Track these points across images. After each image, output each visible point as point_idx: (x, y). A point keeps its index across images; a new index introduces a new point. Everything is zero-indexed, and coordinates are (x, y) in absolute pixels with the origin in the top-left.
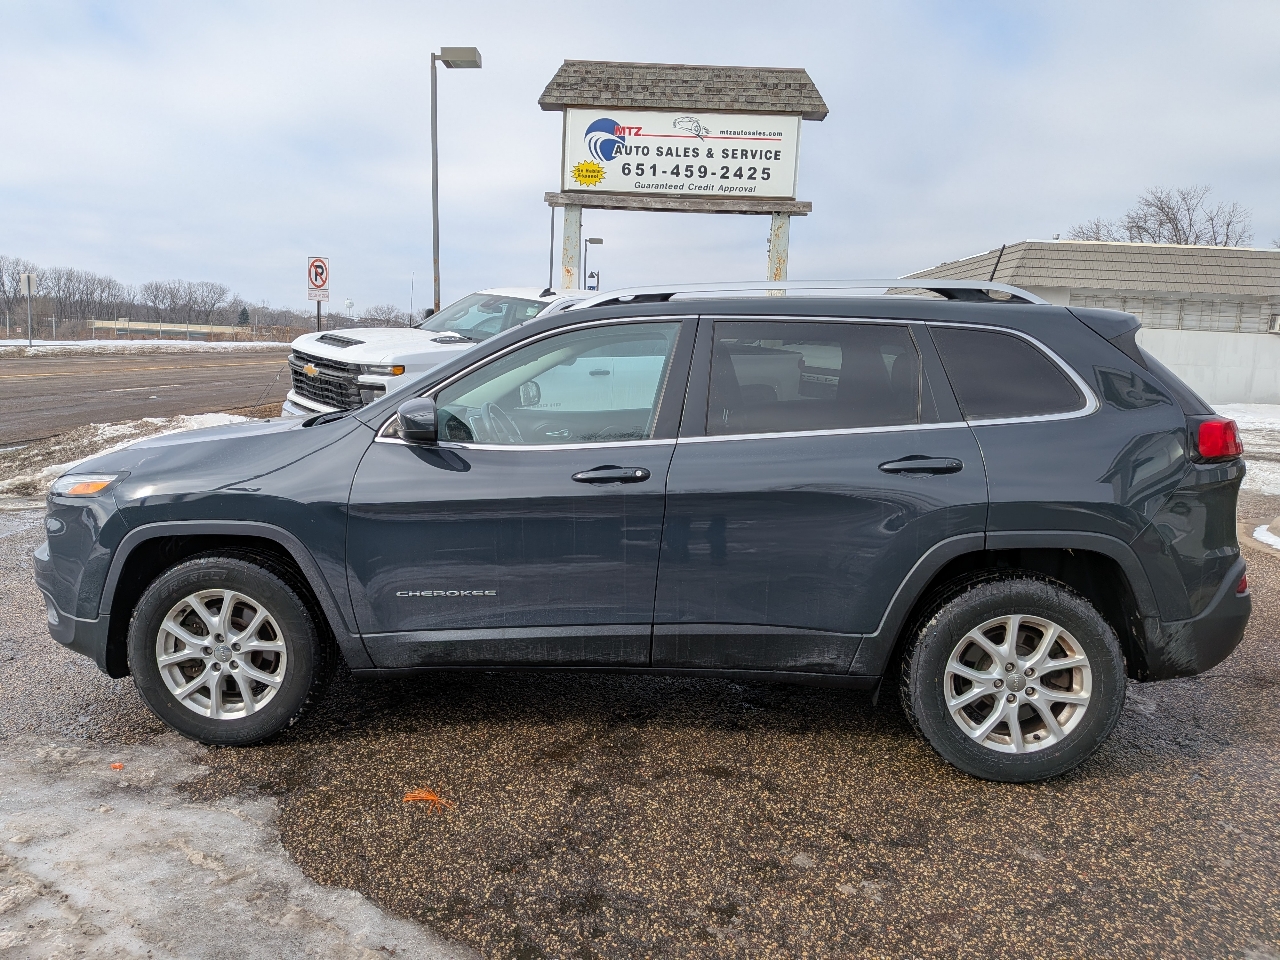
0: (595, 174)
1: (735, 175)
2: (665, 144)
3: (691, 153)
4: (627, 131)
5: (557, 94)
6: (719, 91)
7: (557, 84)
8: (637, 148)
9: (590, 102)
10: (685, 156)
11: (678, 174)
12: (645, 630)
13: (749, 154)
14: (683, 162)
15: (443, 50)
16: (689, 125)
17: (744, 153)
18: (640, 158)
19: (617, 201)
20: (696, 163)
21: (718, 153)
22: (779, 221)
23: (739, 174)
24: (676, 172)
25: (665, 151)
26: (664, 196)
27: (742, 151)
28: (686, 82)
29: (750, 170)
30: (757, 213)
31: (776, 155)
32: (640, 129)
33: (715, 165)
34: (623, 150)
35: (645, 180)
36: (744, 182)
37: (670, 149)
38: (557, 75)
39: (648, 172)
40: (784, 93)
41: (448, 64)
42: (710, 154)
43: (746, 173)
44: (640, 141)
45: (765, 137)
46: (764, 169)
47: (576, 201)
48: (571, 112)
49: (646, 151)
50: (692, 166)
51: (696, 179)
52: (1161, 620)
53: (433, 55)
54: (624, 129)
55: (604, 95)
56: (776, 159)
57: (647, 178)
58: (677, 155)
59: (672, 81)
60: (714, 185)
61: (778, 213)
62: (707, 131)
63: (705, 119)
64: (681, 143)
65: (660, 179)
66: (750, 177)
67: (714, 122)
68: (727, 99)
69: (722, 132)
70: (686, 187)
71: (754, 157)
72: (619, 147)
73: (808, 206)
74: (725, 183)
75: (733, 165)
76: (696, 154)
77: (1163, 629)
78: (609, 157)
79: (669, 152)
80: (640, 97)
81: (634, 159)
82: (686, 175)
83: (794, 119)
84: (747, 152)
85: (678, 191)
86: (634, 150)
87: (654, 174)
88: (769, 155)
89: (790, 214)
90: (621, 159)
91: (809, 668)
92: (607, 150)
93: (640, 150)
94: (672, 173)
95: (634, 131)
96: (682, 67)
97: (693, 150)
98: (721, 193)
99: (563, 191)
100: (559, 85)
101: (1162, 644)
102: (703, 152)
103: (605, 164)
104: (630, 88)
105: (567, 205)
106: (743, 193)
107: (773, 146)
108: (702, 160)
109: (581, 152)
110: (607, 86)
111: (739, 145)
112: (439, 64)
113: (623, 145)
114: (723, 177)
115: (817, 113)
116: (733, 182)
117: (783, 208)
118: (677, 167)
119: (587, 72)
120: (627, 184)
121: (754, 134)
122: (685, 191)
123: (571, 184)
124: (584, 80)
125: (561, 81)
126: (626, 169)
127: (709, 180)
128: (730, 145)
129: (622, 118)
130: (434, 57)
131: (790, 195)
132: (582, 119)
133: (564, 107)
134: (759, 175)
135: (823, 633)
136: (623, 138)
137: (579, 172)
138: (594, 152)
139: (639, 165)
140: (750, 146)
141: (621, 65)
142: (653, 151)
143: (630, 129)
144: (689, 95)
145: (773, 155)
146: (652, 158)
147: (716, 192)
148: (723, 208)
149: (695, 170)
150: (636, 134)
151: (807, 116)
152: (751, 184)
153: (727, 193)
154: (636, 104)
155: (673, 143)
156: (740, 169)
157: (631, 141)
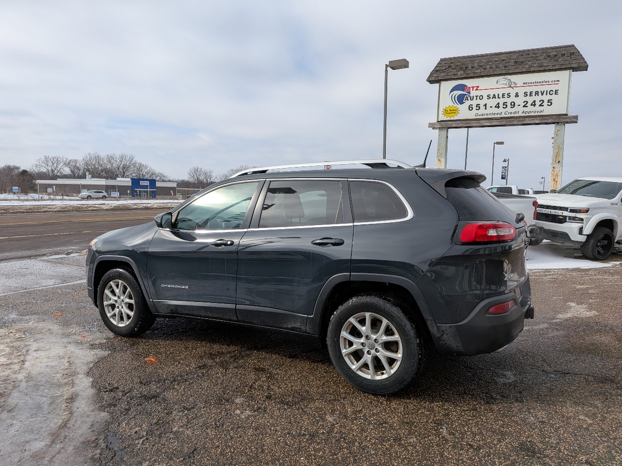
0: (454, 111)
1: (532, 105)
2: (492, 93)
3: (506, 96)
4: (471, 89)
5: (436, 75)
6: (522, 62)
7: (436, 71)
8: (477, 96)
9: (453, 77)
10: (503, 97)
11: (498, 107)
12: (232, 306)
13: (540, 93)
14: (501, 101)
15: (390, 62)
16: (505, 82)
17: (537, 93)
18: (479, 101)
19: (467, 124)
20: (509, 101)
21: (521, 94)
22: (559, 127)
23: (534, 104)
24: (498, 106)
25: (491, 97)
26: (491, 119)
27: (536, 92)
28: (504, 60)
29: (540, 101)
30: (546, 124)
31: (556, 92)
32: (478, 87)
33: (520, 101)
34: (469, 99)
35: (480, 112)
36: (537, 108)
37: (494, 95)
38: (436, 67)
39: (482, 108)
40: (561, 59)
41: (393, 68)
42: (517, 95)
43: (538, 103)
44: (479, 93)
45: (549, 83)
46: (549, 100)
47: (444, 126)
48: (443, 83)
49: (481, 98)
50: (507, 103)
51: (509, 109)
52: (435, 323)
53: (386, 65)
54: (470, 88)
55: (459, 73)
56: (555, 94)
57: (482, 111)
58: (498, 98)
59: (496, 61)
60: (519, 111)
61: (558, 123)
62: (515, 83)
63: (513, 78)
64: (501, 92)
65: (489, 111)
66: (541, 105)
67: (519, 79)
68: (527, 66)
69: (524, 83)
70: (503, 113)
71: (542, 94)
72: (467, 97)
73: (576, 117)
74: (525, 109)
75: (530, 100)
76: (509, 96)
77: (438, 327)
78: (461, 103)
79: (494, 97)
80: (478, 71)
81: (474, 103)
82: (503, 107)
83: (567, 72)
84: (538, 92)
85: (499, 116)
86: (475, 98)
87: (486, 109)
88: (551, 92)
89: (565, 123)
90: (467, 103)
91: (292, 329)
92: (461, 100)
93: (478, 97)
94: (496, 107)
95: (475, 88)
96: (501, 54)
97: (508, 95)
98: (523, 115)
99: (438, 122)
100: (437, 71)
101: (438, 335)
102: (513, 95)
103: (459, 106)
104: (473, 67)
105: (440, 128)
106: (536, 114)
107: (554, 88)
108: (513, 98)
109: (447, 101)
110: (461, 68)
111: (534, 89)
112: (389, 69)
113: (469, 96)
114: (524, 106)
115: (581, 66)
116: (530, 108)
117: (560, 120)
118: (498, 104)
119: (451, 63)
120: (471, 115)
121: (542, 82)
122: (503, 115)
123: (442, 118)
124: (450, 67)
125: (438, 69)
126: (470, 108)
127: (516, 108)
128: (528, 90)
129: (468, 83)
130: (387, 66)
131: (565, 113)
132: (448, 85)
133: (438, 81)
134: (545, 103)
135: (293, 313)
136: (469, 93)
137: (446, 112)
138: (454, 101)
139: (477, 105)
140: (540, 89)
141: (469, 57)
142: (485, 97)
143: (473, 87)
144: (505, 67)
145: (554, 92)
146: (485, 100)
147: (520, 114)
148: (525, 122)
149: (509, 104)
150: (476, 90)
151: (575, 69)
152: (541, 108)
153: (527, 114)
154: (477, 75)
155: (496, 92)
156: (535, 101)
157: (473, 93)
